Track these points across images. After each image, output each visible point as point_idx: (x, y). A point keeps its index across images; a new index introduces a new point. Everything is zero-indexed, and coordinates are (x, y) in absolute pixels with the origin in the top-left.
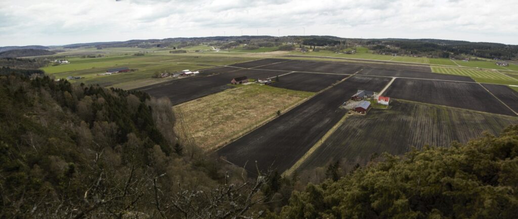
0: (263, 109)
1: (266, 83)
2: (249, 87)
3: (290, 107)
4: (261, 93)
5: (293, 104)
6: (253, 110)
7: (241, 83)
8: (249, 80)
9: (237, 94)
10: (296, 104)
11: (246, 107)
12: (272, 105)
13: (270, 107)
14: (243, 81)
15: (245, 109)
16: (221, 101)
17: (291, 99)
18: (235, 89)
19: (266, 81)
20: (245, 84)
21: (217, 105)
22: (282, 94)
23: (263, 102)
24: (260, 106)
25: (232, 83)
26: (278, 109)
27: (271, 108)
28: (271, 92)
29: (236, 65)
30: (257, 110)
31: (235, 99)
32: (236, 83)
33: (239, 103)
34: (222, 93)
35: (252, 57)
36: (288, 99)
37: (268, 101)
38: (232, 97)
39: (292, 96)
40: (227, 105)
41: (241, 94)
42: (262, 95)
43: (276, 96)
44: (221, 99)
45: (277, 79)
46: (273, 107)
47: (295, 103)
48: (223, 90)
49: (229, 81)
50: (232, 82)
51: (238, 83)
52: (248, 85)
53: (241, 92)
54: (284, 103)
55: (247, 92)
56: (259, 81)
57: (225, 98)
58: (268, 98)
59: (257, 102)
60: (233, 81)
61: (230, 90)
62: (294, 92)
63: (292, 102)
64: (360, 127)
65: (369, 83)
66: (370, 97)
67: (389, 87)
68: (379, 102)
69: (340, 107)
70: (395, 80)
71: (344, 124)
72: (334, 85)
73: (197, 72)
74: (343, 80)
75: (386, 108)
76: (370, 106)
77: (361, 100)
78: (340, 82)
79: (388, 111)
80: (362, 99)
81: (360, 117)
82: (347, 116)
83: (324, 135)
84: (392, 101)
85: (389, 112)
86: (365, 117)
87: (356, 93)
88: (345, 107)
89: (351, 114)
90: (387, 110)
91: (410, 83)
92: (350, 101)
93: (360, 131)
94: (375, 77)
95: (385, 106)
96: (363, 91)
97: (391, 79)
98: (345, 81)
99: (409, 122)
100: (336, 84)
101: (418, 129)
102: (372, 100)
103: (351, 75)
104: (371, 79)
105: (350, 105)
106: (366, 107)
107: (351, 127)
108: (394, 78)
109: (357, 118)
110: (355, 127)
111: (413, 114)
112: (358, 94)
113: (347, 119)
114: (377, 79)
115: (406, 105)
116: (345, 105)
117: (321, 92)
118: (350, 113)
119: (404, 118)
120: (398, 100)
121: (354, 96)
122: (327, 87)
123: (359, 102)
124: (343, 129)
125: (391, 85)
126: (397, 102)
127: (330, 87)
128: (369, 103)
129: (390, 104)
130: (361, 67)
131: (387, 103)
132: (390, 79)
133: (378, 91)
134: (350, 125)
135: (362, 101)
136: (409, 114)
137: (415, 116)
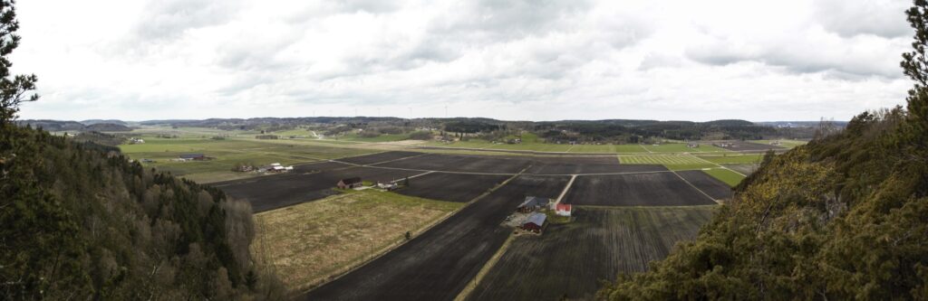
0: (384, 228)
1: (389, 189)
2: (364, 194)
3: (427, 226)
4: (381, 203)
5: (431, 221)
6: (368, 230)
7: (351, 187)
8: (363, 183)
9: (344, 204)
10: (436, 221)
11: (357, 224)
12: (398, 223)
13: (395, 225)
14: (354, 184)
15: (357, 227)
16: (320, 213)
17: (427, 213)
18: (343, 196)
19: (389, 186)
20: (357, 189)
21: (315, 219)
22: (414, 205)
23: (384, 217)
24: (379, 224)
25: (339, 187)
26: (407, 230)
27: (396, 228)
28: (395, 202)
29: (345, 160)
30: (374, 231)
31: (342, 211)
32: (344, 188)
33: (347, 218)
34: (323, 200)
35: (369, 148)
36: (422, 214)
37: (392, 216)
38: (337, 208)
39: (430, 208)
40: (328, 220)
41: (351, 204)
42: (383, 207)
43: (405, 209)
44: (321, 210)
45: (406, 183)
46: (400, 226)
47: (434, 219)
48: (324, 197)
49: (334, 183)
50: (339, 184)
51: (347, 187)
52: (363, 190)
53: (351, 201)
54: (416, 219)
55: (360, 201)
56: (379, 184)
57: (326, 208)
58: (391, 211)
59: (375, 218)
60: (341, 184)
61: (336, 197)
62: (433, 202)
63: (429, 218)
64: (534, 254)
65: (541, 186)
66: (543, 207)
67: (570, 189)
68: (557, 212)
69: (501, 224)
70: (576, 179)
71: (508, 251)
72: (492, 190)
73: (291, 168)
74: (504, 183)
75: (568, 221)
76: (546, 221)
77: (532, 211)
78: (501, 185)
79: (571, 226)
80: (533, 209)
81: (532, 238)
82: (512, 237)
83: (479, 271)
84: (575, 210)
85: (573, 227)
86: (540, 239)
87: (523, 201)
88: (509, 224)
89: (519, 235)
90: (570, 223)
91: (595, 181)
92: (516, 214)
93: (533, 260)
94: (549, 177)
95: (566, 217)
96: (532, 198)
97: (571, 177)
98: (508, 184)
99: (602, 237)
100: (495, 188)
102: (549, 211)
103: (516, 175)
104: (543, 180)
105: (516, 220)
106: (540, 224)
107: (520, 255)
108: (574, 177)
109: (527, 239)
110: (525, 254)
111: (604, 224)
112: (526, 202)
113: (512, 242)
114: (551, 180)
115: (594, 212)
116: (509, 220)
117: (472, 202)
118: (516, 233)
119: (595, 231)
120: (583, 207)
121: (521, 205)
122: (482, 193)
123: (529, 215)
124: (508, 259)
126: (582, 210)
127: (486, 194)
128: (544, 216)
129: (573, 215)
130: (529, 163)
131: (568, 213)
132: (569, 178)
133: (555, 196)
134: (519, 252)
135: (534, 213)
136: (599, 225)
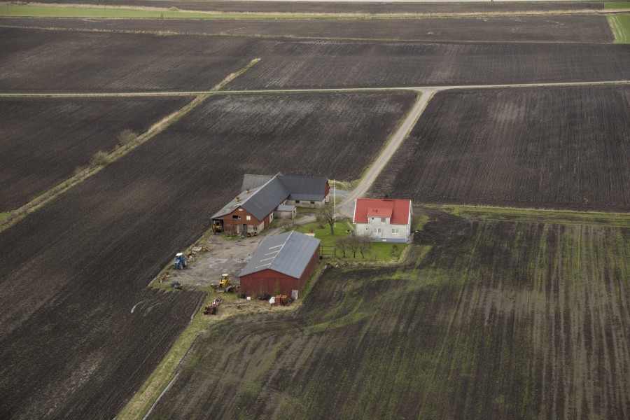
66: (309, 211)
67: (406, 142)
68: (361, 229)
69: (154, 283)
70: (431, 103)
72: (110, 157)
74: (158, 126)
75: (403, 258)
76: (317, 258)
77: (268, 227)
78: (143, 138)
79: (412, 276)
80: (271, 221)
81: (273, 327)
82: (199, 325)
84: (425, 219)
85: (417, 281)
86: (298, 321)
87: (235, 194)
88: (184, 279)
89: (224, 316)
90: (405, 268)
91: (507, 114)
92: (208, 239)
94: (329, 97)
95: (395, 246)
96: (270, 179)
97: (413, 97)
98: (171, 129)
99: (529, 320)
100: (121, 151)
101: (580, 356)
102: (326, 221)
103: (201, 96)
104: (306, 108)
105: (210, 262)
106: (296, 270)
107: (230, 389)
108: (426, 94)
109: (254, 331)
110: (249, 384)
111: (539, 274)
112: (245, 197)
113: (200, 343)
114: (337, 107)
115: (501, 229)
116: (182, 266)
118: (213, 311)
119: (502, 300)
120: (457, 210)
121: (227, 210)
123: (256, 243)
125: (415, 132)
126: (451, 220)
127: (84, 174)
129: (418, 237)
131: (402, 232)
132: (408, 101)
133: (352, 171)
135: (274, 234)
136: (523, 280)
137: (551, 287)
